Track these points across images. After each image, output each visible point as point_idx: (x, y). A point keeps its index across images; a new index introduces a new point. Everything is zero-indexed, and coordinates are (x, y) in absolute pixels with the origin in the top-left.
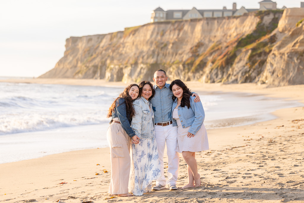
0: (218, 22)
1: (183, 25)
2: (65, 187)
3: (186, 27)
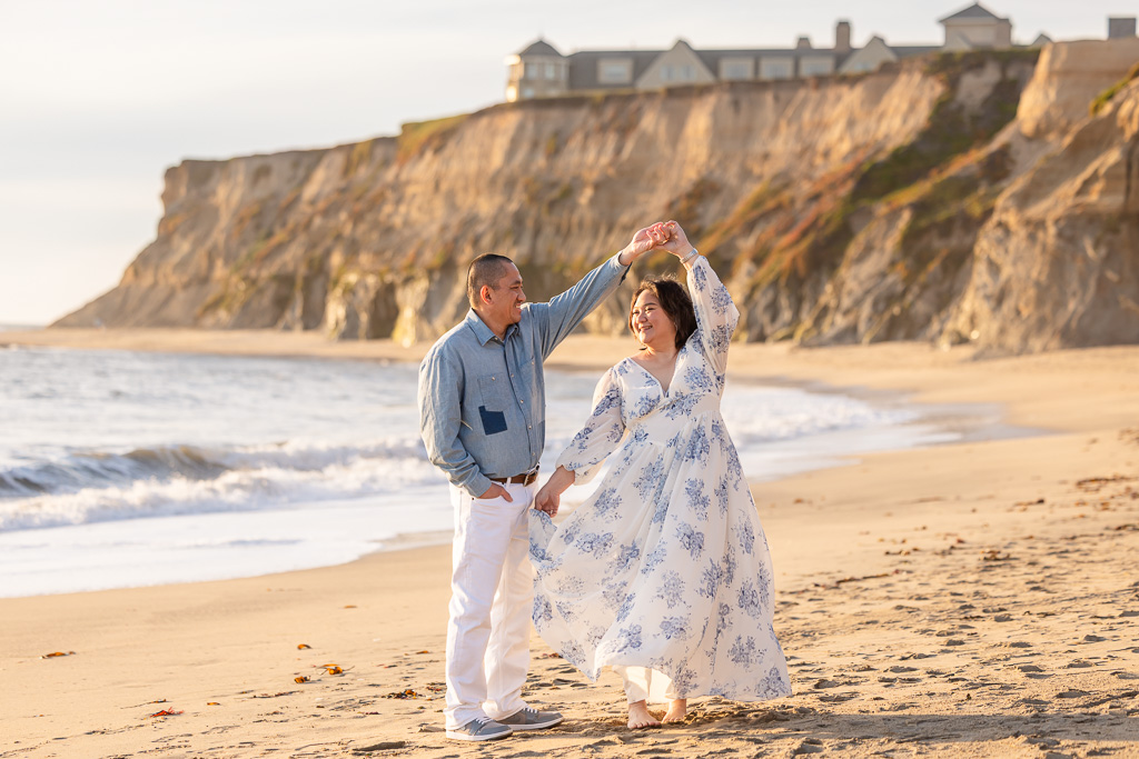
0: (776, 99)
1: (639, 113)
2: (172, 727)
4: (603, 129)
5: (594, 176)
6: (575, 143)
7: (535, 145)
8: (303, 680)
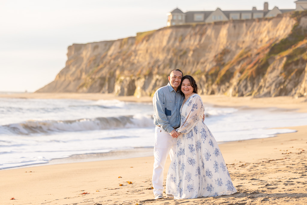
0: (246, 25)
1: (206, 29)
2: (87, 197)
3: (210, 32)
4: (196, 34)
5: (193, 48)
6: (187, 38)
7: (176, 39)
8: (122, 185)
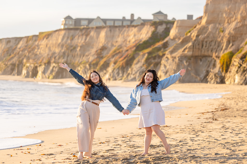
0: (119, 30)
1: (90, 32)
3: (92, 33)
4: (82, 35)
5: (80, 45)
6: (76, 38)
7: (68, 38)
